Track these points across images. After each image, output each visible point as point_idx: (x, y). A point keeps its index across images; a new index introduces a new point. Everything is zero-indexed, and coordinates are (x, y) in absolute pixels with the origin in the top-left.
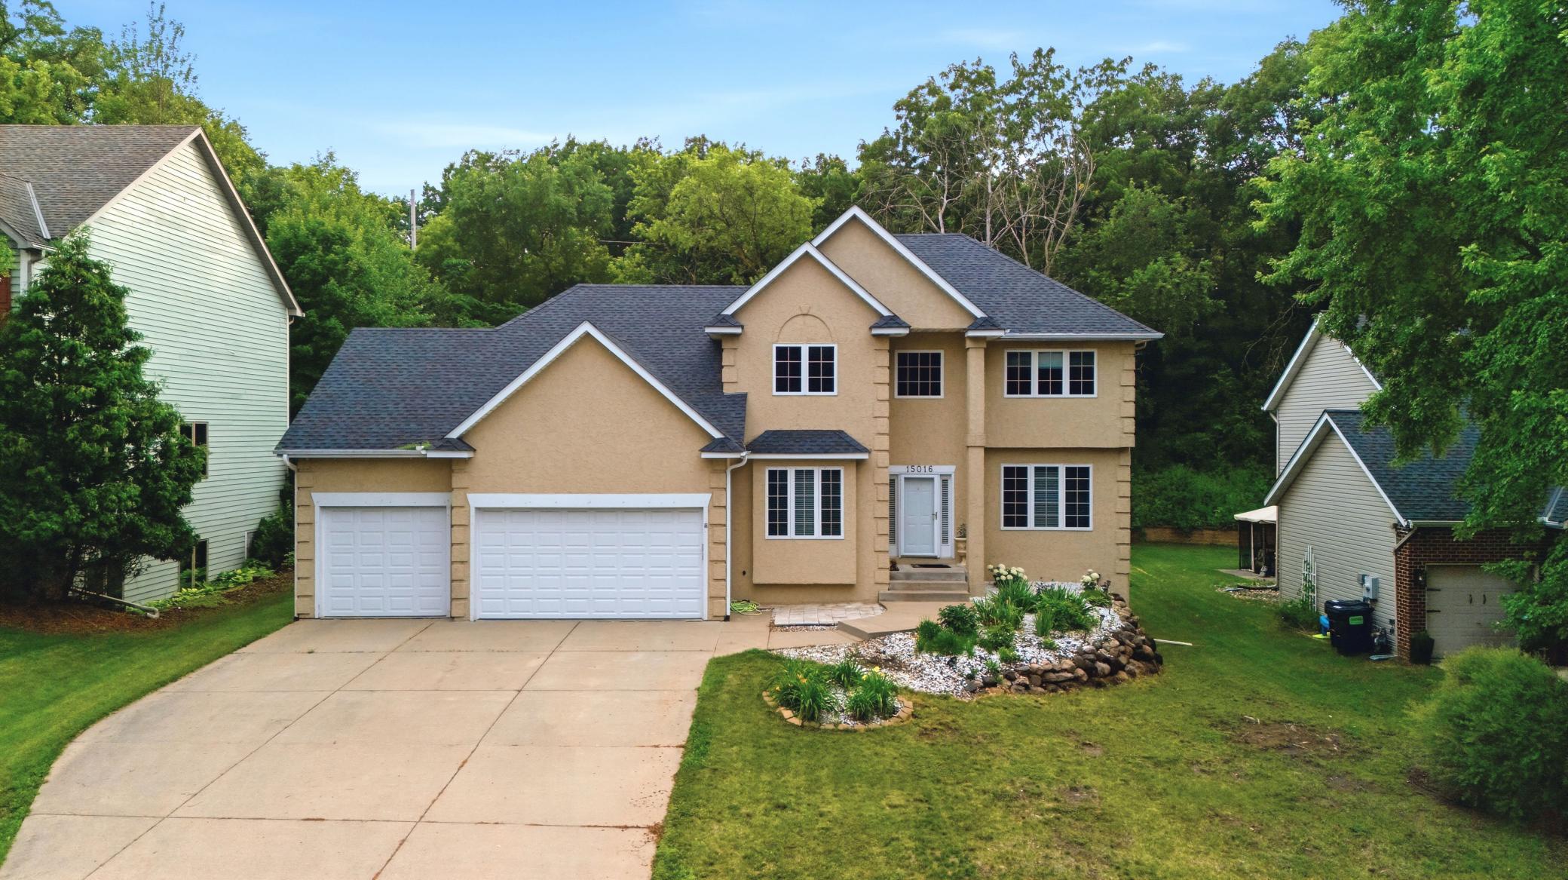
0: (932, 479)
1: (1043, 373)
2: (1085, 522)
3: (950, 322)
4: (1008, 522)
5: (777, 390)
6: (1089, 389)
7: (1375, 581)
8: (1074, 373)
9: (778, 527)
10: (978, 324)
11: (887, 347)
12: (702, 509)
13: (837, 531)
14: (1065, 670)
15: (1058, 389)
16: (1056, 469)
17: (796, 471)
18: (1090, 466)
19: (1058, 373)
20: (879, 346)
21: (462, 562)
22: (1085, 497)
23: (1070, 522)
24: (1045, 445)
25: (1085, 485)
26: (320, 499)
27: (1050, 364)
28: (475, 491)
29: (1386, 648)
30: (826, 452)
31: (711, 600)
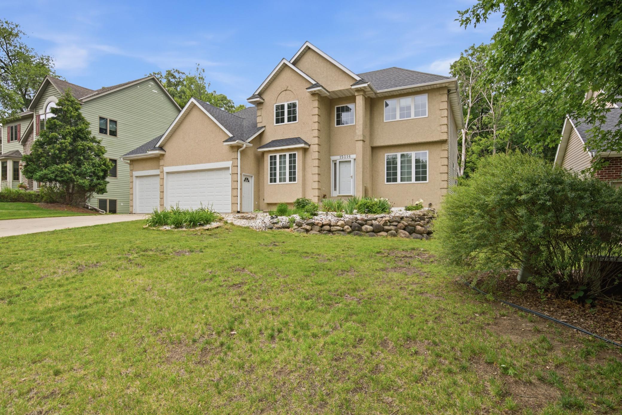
0: (350, 161)
1: (402, 109)
2: (424, 179)
4: (388, 180)
5: (276, 123)
6: (424, 113)
8: (417, 106)
9: (273, 180)
10: (357, 83)
11: (317, 98)
12: (228, 168)
13: (295, 180)
15: (409, 115)
16: (410, 155)
17: (279, 155)
18: (427, 151)
19: (409, 108)
20: (314, 98)
22: (425, 166)
23: (417, 179)
24: (403, 142)
25: (425, 161)
26: (135, 174)
27: (406, 104)
28: (166, 166)
31: (232, 204)
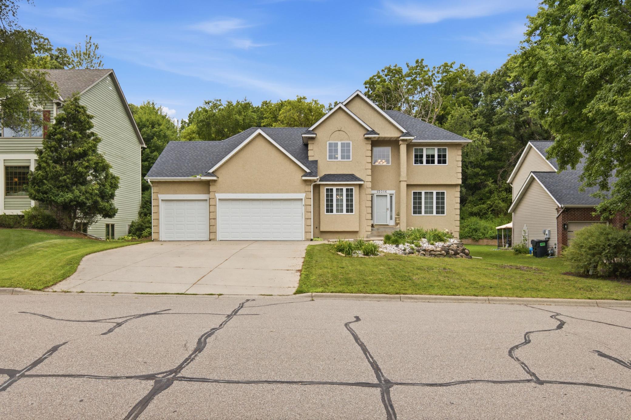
0: (387, 196)
1: (428, 156)
2: (443, 212)
3: (394, 134)
4: (415, 212)
5: (329, 159)
6: (445, 162)
7: (549, 231)
8: (439, 156)
9: (330, 210)
10: (404, 135)
11: (370, 142)
12: (302, 199)
13: (352, 211)
14: (438, 251)
15: (433, 162)
16: (432, 193)
17: (337, 189)
18: (445, 192)
19: (433, 156)
20: (367, 142)
21: (214, 219)
22: (443, 203)
23: (438, 213)
24: (428, 183)
25: (443, 198)
26: (161, 197)
27: (430, 153)
28: (217, 193)
29: (553, 254)
30: (348, 181)
31: (306, 232)
